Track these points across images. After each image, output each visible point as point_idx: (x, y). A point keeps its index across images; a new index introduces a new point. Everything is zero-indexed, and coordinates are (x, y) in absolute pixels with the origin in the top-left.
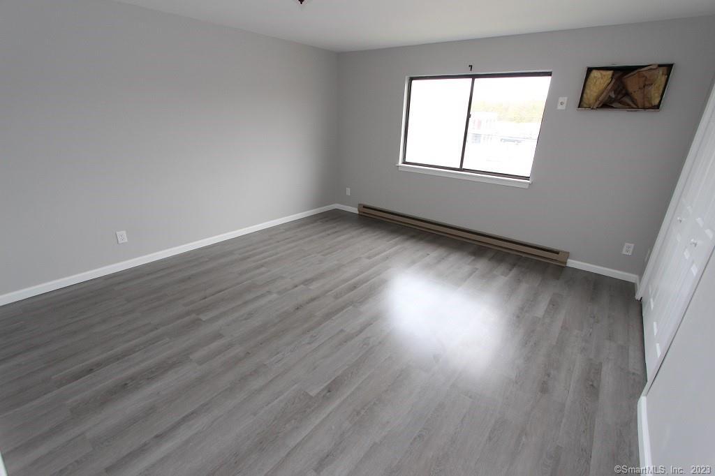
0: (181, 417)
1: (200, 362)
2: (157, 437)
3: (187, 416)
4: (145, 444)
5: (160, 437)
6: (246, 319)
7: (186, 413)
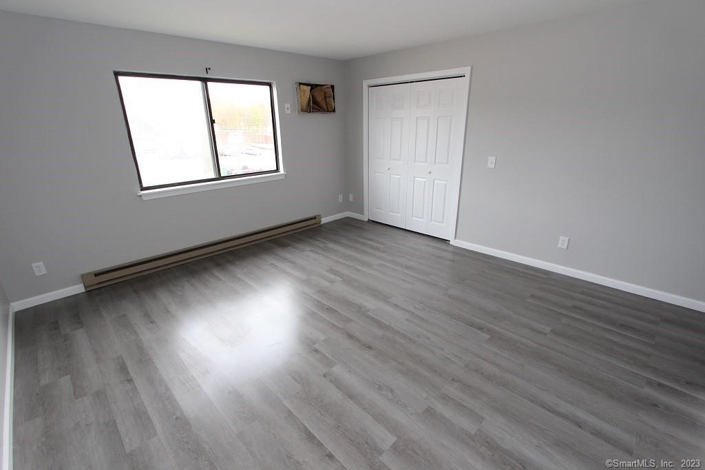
0: (551, 415)
1: (480, 419)
2: (580, 427)
3: (549, 410)
4: (593, 434)
5: (580, 424)
6: (392, 391)
7: (547, 412)
